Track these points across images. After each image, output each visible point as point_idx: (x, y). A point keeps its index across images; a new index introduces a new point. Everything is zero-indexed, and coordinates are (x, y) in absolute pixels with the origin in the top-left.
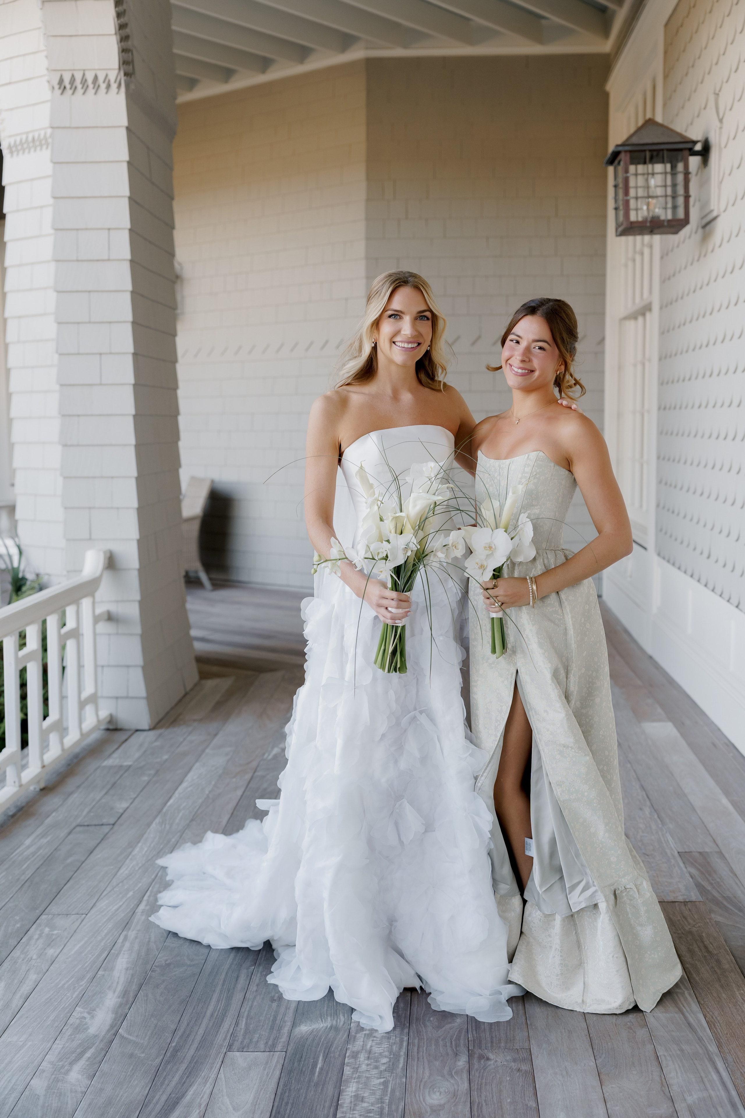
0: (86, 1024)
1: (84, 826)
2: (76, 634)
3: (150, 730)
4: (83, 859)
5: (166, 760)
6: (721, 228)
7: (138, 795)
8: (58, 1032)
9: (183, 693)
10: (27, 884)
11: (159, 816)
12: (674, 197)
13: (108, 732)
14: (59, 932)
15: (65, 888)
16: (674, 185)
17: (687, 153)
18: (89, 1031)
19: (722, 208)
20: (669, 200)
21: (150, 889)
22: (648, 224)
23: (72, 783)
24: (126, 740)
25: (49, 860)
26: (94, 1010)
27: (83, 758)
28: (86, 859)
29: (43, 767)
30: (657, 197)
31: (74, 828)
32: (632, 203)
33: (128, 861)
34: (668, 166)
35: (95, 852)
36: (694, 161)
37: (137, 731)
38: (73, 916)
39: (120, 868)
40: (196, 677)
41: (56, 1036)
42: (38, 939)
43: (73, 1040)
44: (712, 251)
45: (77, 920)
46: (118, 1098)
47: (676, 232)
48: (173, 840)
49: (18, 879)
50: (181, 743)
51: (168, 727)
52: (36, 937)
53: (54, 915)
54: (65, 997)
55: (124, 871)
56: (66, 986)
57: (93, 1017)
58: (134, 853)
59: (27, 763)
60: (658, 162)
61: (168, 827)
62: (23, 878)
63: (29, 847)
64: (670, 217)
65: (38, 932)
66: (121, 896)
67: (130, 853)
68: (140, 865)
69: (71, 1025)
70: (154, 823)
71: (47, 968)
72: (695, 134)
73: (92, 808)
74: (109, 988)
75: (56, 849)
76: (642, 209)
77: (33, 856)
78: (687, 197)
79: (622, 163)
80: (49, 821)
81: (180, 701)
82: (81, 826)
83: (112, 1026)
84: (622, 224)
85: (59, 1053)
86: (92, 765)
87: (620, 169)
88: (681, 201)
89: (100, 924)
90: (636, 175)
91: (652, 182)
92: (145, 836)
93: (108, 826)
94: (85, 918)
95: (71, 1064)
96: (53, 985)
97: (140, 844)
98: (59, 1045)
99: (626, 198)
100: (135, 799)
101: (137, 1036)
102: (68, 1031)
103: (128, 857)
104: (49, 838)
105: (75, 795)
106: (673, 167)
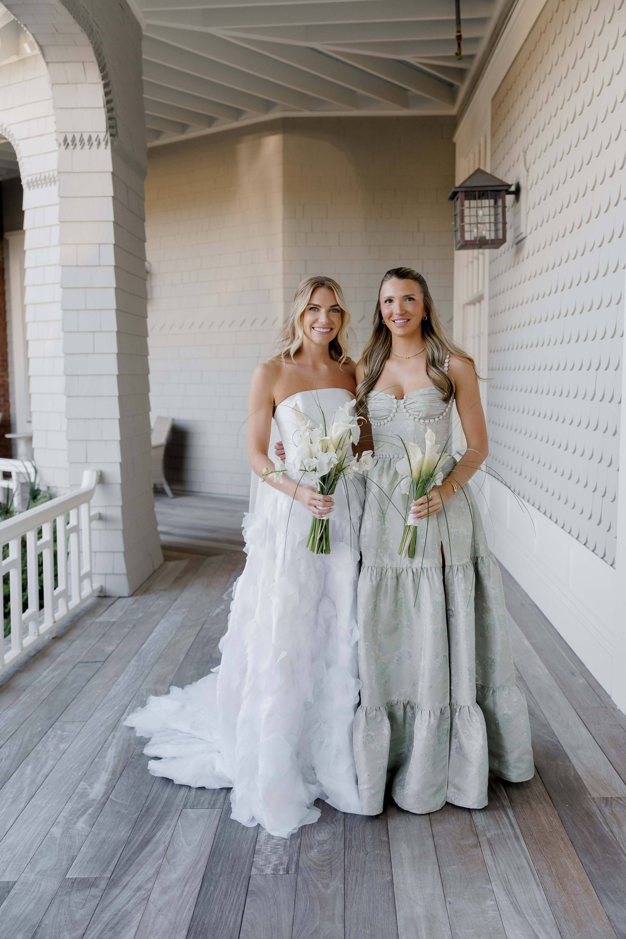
0: (88, 792)
1: (84, 662)
2: (77, 529)
3: (129, 597)
4: (84, 685)
5: (141, 618)
6: (529, 245)
7: (121, 642)
8: (69, 798)
9: (152, 571)
10: (45, 702)
11: (136, 656)
12: (496, 224)
13: (99, 599)
14: (68, 733)
15: (71, 704)
16: (496, 215)
17: (504, 192)
18: (90, 797)
19: (529, 232)
20: (493, 225)
21: (130, 704)
22: (477, 242)
23: (75, 633)
24: (112, 604)
25: (59, 686)
26: (93, 783)
27: (82, 617)
28: (85, 685)
29: (55, 622)
30: (484, 223)
31: (77, 664)
32: (467, 228)
33: (114, 686)
34: (492, 201)
35: (92, 680)
36: (510, 199)
37: (120, 597)
38: (77, 723)
39: (109, 691)
40: (162, 560)
41: (67, 800)
42: (53, 738)
43: (79, 803)
44: (522, 261)
45: (80, 725)
46: (110, 839)
47: (498, 248)
48: (146, 672)
49: (39, 699)
50: (151, 606)
51: (142, 595)
52: (52, 736)
53: (64, 722)
54: (73, 776)
55: (112, 693)
56: (73, 768)
57: (92, 788)
58: (119, 681)
59: (43, 619)
60: (485, 199)
61: (142, 663)
62: (41, 698)
63: (45, 677)
64: (493, 237)
65: (53, 733)
66: (110, 709)
67: (116, 681)
68: (123, 688)
69: (77, 793)
70: (133, 660)
71: (60, 756)
72: (510, 180)
73: (90, 650)
74: (103, 769)
75: (64, 679)
76: (474, 231)
77: (49, 683)
78: (504, 223)
79: (459, 200)
80: (59, 659)
81: (150, 576)
82: (81, 662)
83: (105, 794)
84: (459, 242)
85: (69, 811)
86: (88, 622)
87: (458, 203)
88: (500, 226)
89: (96, 728)
90: (470, 208)
91: (480, 213)
92: (126, 669)
93: (100, 663)
94: (85, 724)
95: (78, 818)
96: (64, 767)
97: (123, 675)
98: (69, 806)
99: (462, 224)
100: (119, 644)
101: (122, 800)
102: (75, 798)
103: (115, 683)
104: (59, 671)
105: (77, 642)
106: (496, 202)
